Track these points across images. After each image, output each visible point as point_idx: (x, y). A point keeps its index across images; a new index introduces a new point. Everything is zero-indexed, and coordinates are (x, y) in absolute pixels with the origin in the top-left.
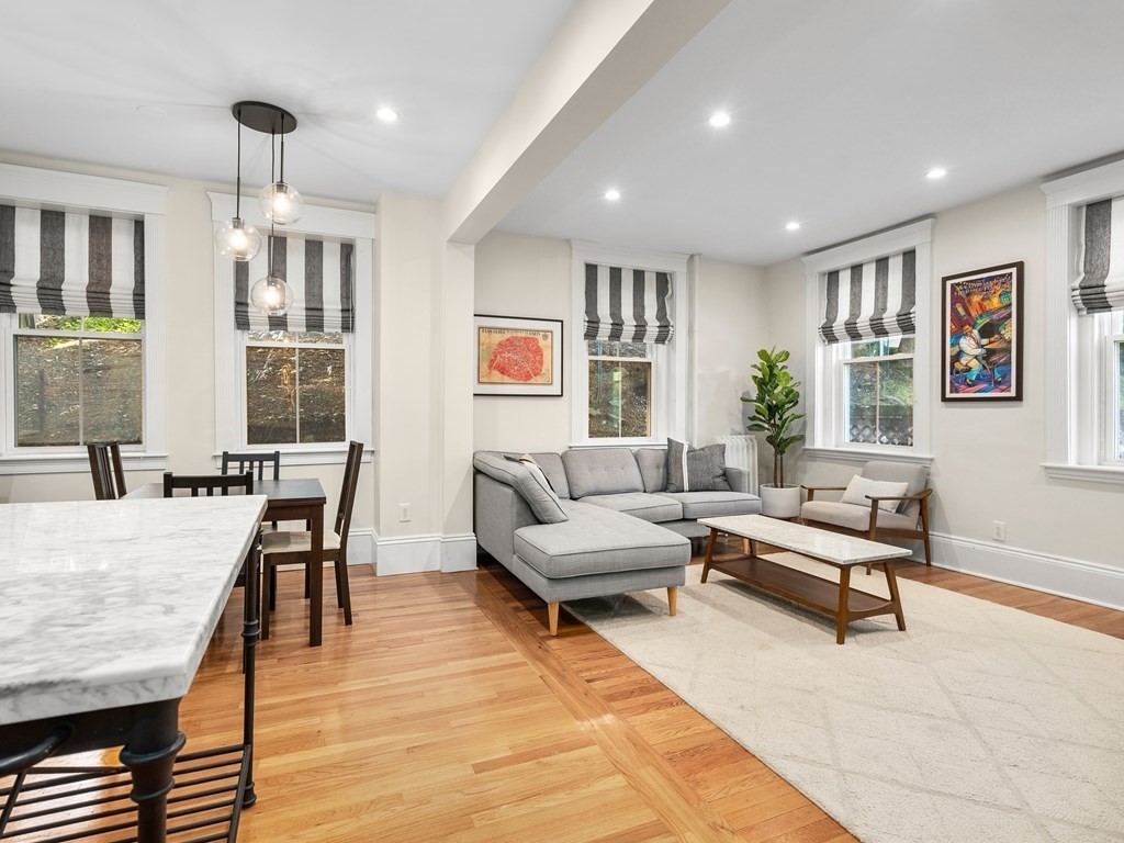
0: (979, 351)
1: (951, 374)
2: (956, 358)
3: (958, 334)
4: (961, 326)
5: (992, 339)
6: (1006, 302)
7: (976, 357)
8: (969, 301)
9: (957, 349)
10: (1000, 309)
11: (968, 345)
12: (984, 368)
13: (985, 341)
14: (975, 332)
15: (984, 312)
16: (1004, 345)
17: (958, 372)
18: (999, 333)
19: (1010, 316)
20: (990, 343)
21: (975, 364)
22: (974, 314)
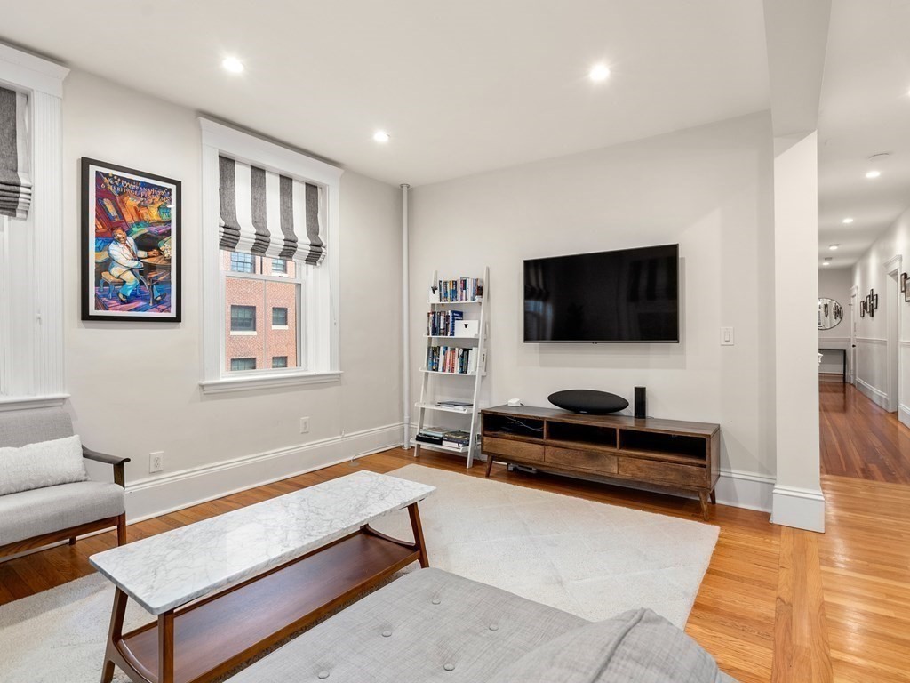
0: (134, 264)
1: (97, 285)
2: (105, 266)
3: (106, 238)
4: (110, 229)
5: (151, 253)
6: (165, 217)
7: (131, 269)
8: (122, 202)
9: (103, 257)
10: (160, 223)
11: (123, 254)
12: (142, 283)
13: (142, 254)
14: (130, 241)
15: (140, 221)
16: (164, 263)
17: (106, 284)
18: (158, 249)
19: (168, 233)
20: (148, 257)
21: (129, 277)
22: (128, 218)
